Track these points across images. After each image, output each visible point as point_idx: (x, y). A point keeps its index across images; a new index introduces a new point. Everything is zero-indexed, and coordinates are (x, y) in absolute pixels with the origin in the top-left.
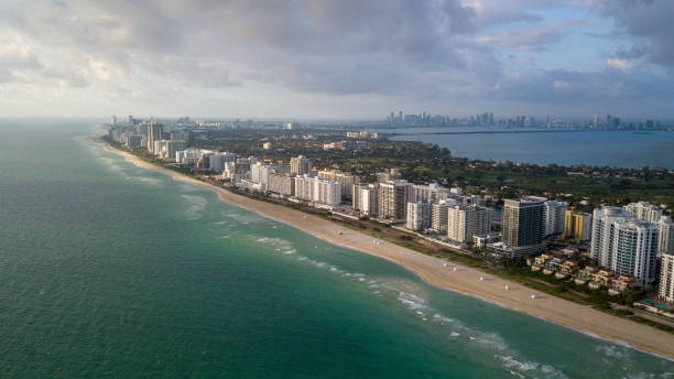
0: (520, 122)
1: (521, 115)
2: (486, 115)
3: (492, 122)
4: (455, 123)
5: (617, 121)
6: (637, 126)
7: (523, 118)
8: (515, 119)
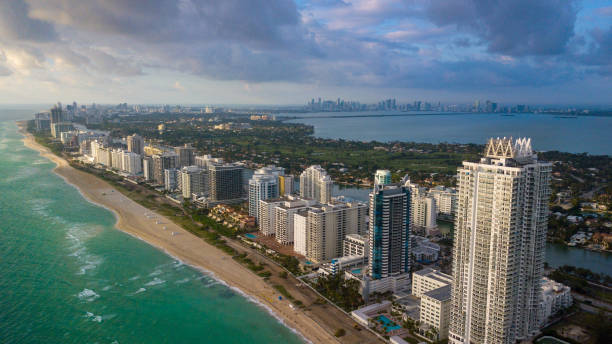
0: (417, 106)
1: (418, 100)
2: (390, 101)
3: (395, 107)
4: (364, 108)
5: (495, 105)
6: (509, 110)
7: (420, 103)
8: (413, 104)
